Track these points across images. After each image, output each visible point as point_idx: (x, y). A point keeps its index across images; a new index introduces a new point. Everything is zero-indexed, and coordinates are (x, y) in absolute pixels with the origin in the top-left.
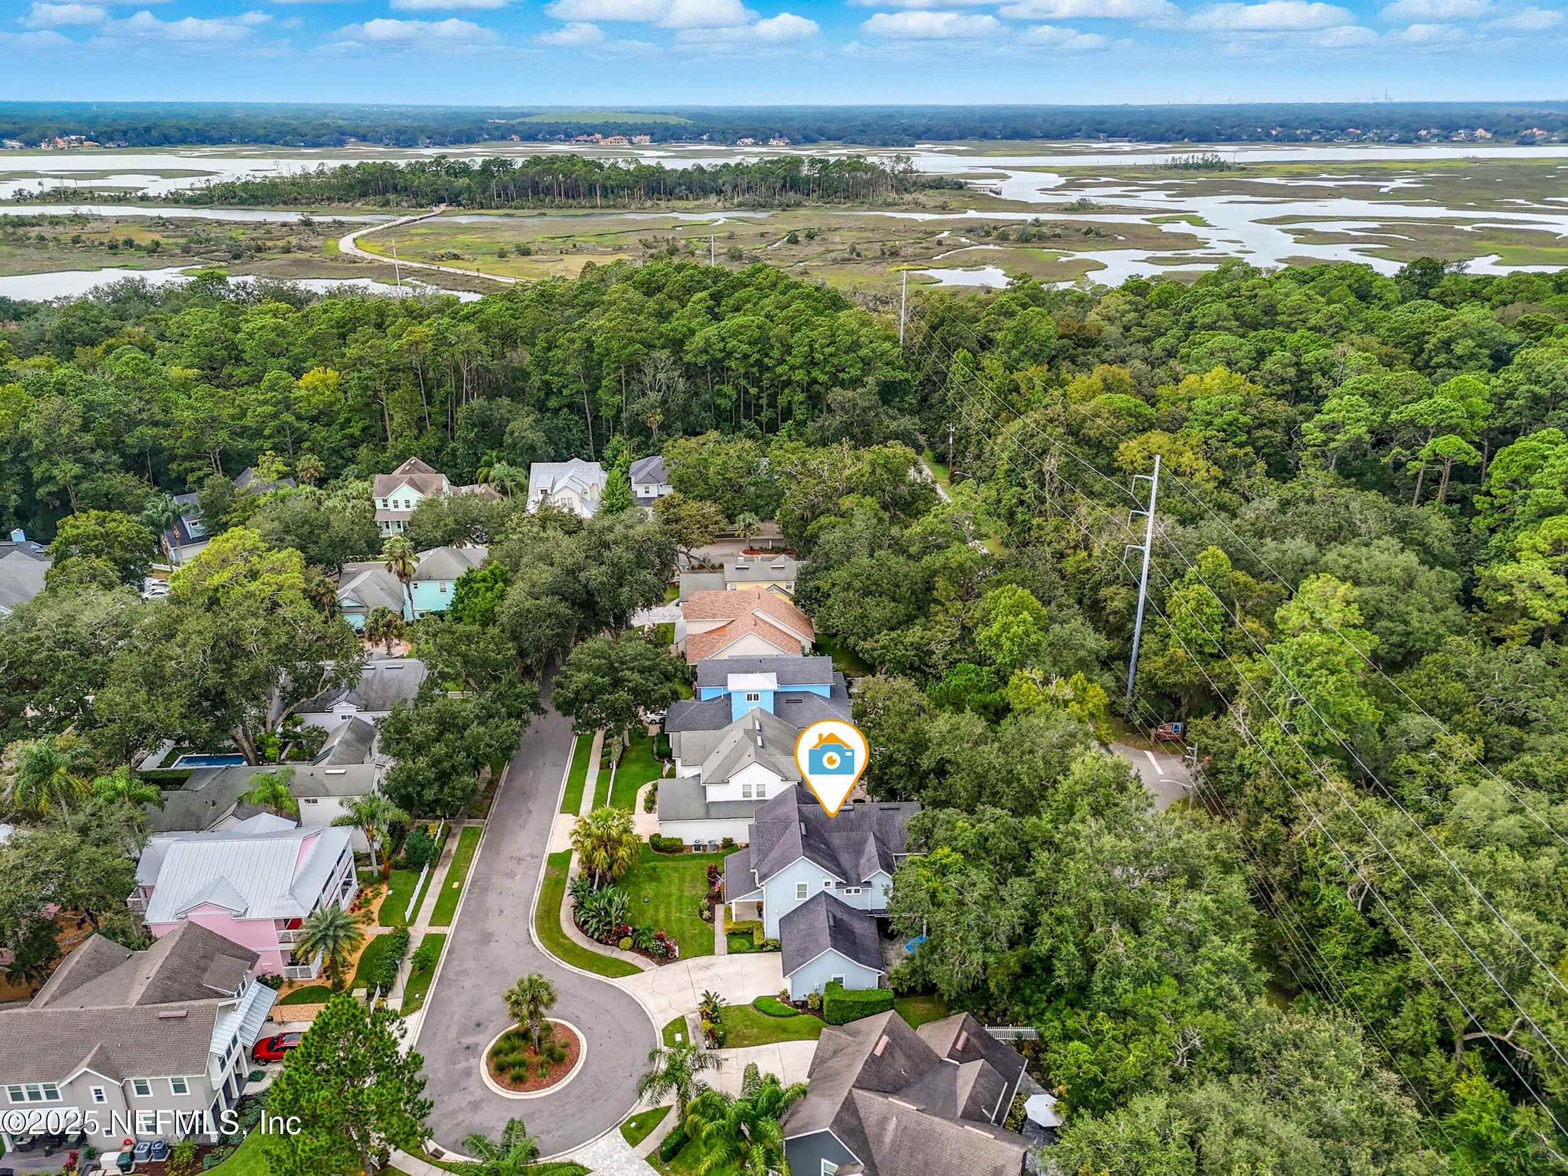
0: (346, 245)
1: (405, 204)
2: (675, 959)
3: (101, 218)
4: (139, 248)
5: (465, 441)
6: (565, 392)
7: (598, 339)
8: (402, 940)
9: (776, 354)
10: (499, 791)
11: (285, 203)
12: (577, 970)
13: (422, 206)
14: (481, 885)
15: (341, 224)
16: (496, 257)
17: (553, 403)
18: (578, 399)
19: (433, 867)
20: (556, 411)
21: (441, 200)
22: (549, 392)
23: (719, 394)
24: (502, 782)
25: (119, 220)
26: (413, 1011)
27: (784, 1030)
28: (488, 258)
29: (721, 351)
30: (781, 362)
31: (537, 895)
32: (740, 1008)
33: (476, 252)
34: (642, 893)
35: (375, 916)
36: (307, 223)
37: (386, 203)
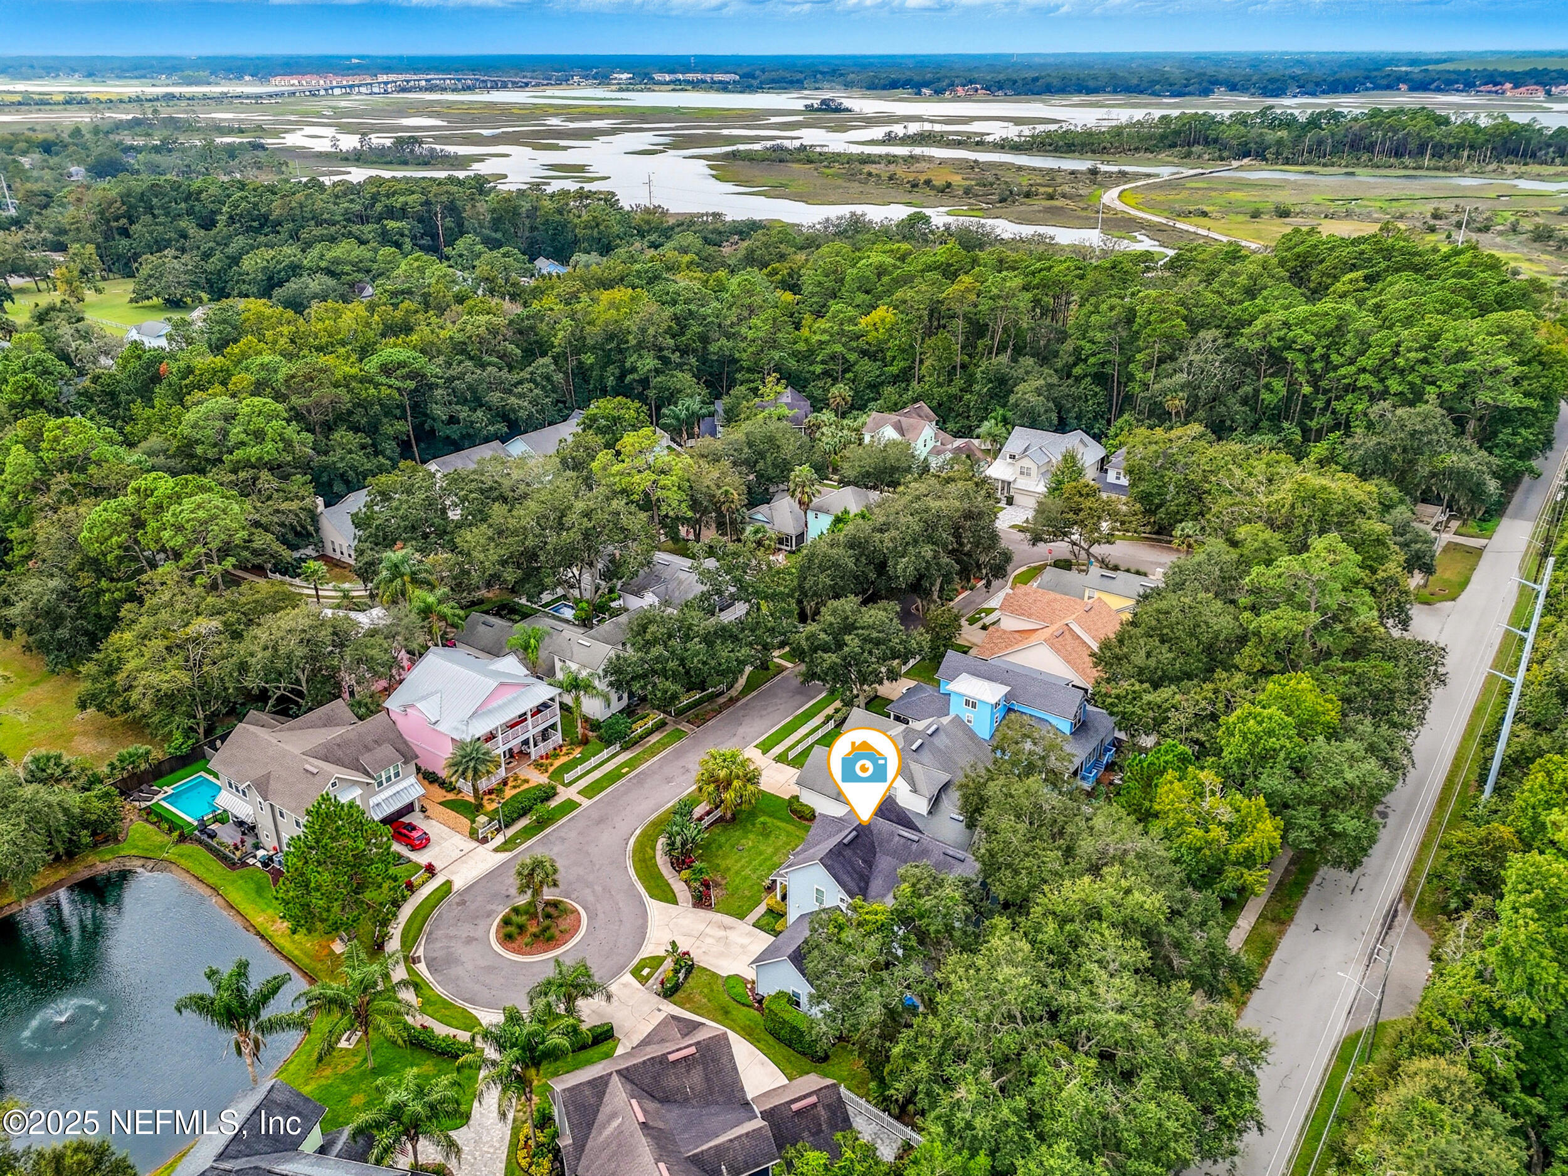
0: (1111, 197)
1: (1206, 157)
2: (709, 907)
3: (930, 159)
4: (933, 188)
5: (979, 394)
6: (1092, 360)
7: (1141, 310)
8: (548, 794)
9: (1348, 351)
10: (731, 709)
11: (1093, 152)
12: (634, 878)
13: (1222, 159)
14: (641, 779)
15: (1123, 174)
16: (1248, 218)
17: (1077, 371)
18: (1108, 370)
19: (624, 749)
20: (1078, 379)
21: (1247, 154)
22: (1079, 360)
23: (1268, 387)
24: (739, 703)
25: (942, 162)
26: (506, 850)
27: (727, 1013)
28: (1241, 218)
29: (1279, 339)
30: (1352, 362)
31: (669, 805)
32: (714, 975)
33: (1230, 209)
34: (743, 841)
35: (551, 769)
36: (1094, 172)
37: (1188, 155)
